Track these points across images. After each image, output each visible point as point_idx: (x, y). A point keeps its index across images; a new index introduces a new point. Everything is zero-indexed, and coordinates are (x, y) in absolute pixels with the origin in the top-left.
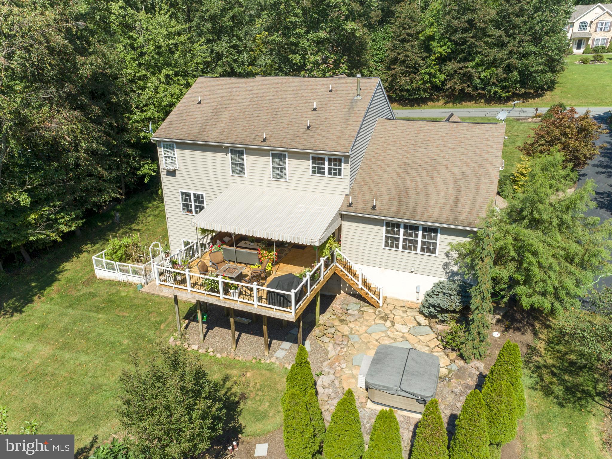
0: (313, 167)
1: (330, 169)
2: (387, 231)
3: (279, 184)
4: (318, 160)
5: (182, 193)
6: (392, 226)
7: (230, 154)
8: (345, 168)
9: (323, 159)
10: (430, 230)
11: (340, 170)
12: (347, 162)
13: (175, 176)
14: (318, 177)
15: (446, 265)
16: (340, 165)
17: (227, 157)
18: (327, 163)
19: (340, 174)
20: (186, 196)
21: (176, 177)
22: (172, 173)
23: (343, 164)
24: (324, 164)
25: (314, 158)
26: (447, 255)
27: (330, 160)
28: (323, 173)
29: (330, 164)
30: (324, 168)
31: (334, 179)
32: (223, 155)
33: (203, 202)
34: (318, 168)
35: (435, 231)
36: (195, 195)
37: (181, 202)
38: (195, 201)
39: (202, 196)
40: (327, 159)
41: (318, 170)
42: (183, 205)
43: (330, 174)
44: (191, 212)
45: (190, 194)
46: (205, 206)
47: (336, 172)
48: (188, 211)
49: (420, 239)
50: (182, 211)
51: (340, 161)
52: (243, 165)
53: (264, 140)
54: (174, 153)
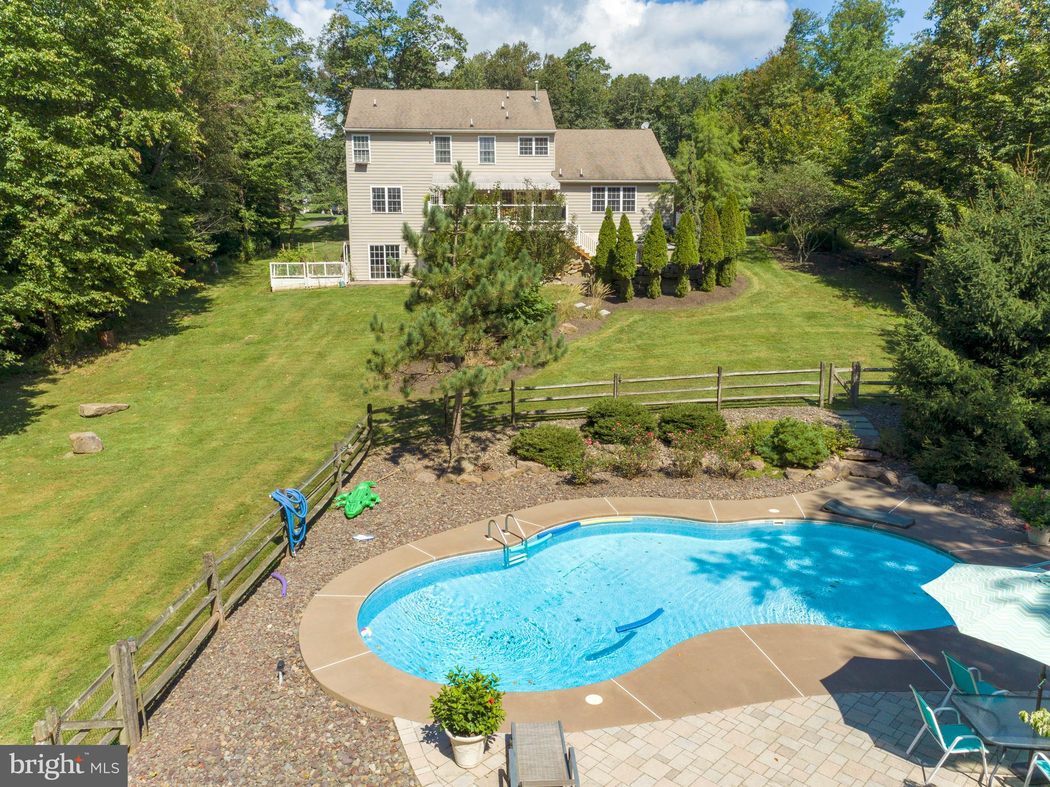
0: (521, 149)
1: (537, 149)
2: (594, 197)
3: (487, 167)
4: (525, 140)
5: (374, 190)
6: (598, 189)
7: (434, 142)
8: (550, 146)
9: (531, 140)
10: (630, 189)
11: (546, 149)
12: (552, 141)
13: (365, 171)
14: (526, 159)
15: (643, 220)
16: (546, 144)
17: (432, 145)
18: (534, 143)
19: (546, 153)
20: (378, 193)
21: (367, 172)
22: (361, 167)
23: (548, 143)
24: (531, 144)
25: (521, 140)
26: (643, 211)
27: (537, 140)
28: (531, 153)
29: (537, 144)
30: (531, 149)
31: (541, 159)
33: (399, 197)
34: (526, 149)
35: (633, 190)
36: (389, 189)
37: (371, 200)
38: (390, 197)
39: (399, 189)
40: (534, 138)
41: (525, 151)
42: (374, 203)
43: (537, 153)
44: (384, 210)
45: (383, 189)
46: (402, 200)
47: (542, 151)
48: (379, 209)
49: (621, 199)
50: (372, 211)
51: (546, 140)
52: (449, 152)
53: (472, 126)
54: (367, 145)
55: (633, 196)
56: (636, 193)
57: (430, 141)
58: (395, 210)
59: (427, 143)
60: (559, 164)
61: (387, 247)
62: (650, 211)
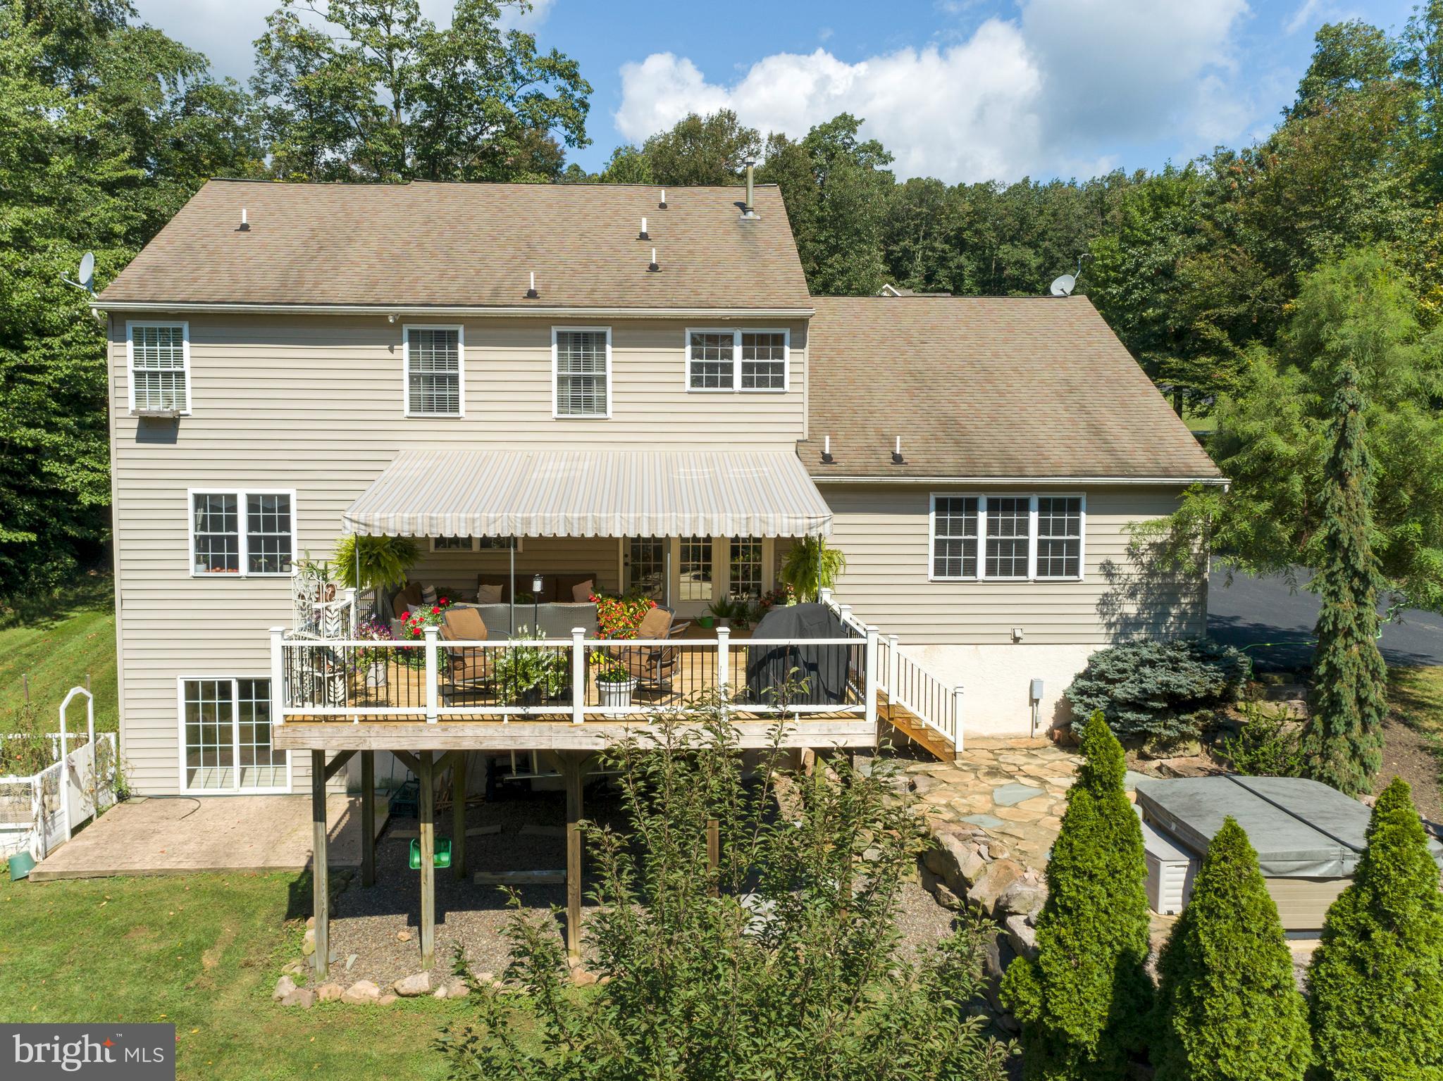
0: (696, 368)
1: (747, 368)
2: (940, 527)
3: (582, 428)
4: (710, 340)
5: (200, 500)
6: (953, 504)
7: (406, 346)
8: (793, 360)
9: (729, 339)
10: (1060, 503)
11: (780, 368)
12: (799, 343)
13: (174, 441)
14: (713, 399)
15: (1106, 602)
16: (780, 355)
17: (396, 355)
18: (738, 351)
19: (779, 382)
20: (214, 513)
21: (179, 444)
22: (160, 430)
23: (787, 349)
24: (729, 355)
25: (696, 340)
26: (1108, 570)
27: (747, 340)
28: (728, 382)
29: (746, 355)
30: (729, 368)
31: (763, 401)
32: (379, 352)
33: (285, 524)
34: (712, 368)
35: (1074, 507)
36: (253, 501)
37: (191, 534)
38: (253, 524)
39: (285, 499)
40: (738, 335)
41: (709, 375)
42: (201, 543)
43: (747, 382)
44: (233, 564)
45: (232, 498)
46: (294, 534)
47: (766, 376)
48: (217, 563)
49: (1033, 537)
50: (194, 569)
51: (778, 340)
52: (454, 380)
53: (532, 294)
54: (179, 357)
55: (1075, 528)
56: (1083, 517)
57: (392, 342)
58: (271, 565)
59: (381, 352)
60: (822, 416)
61: (245, 685)
62: (1131, 571)
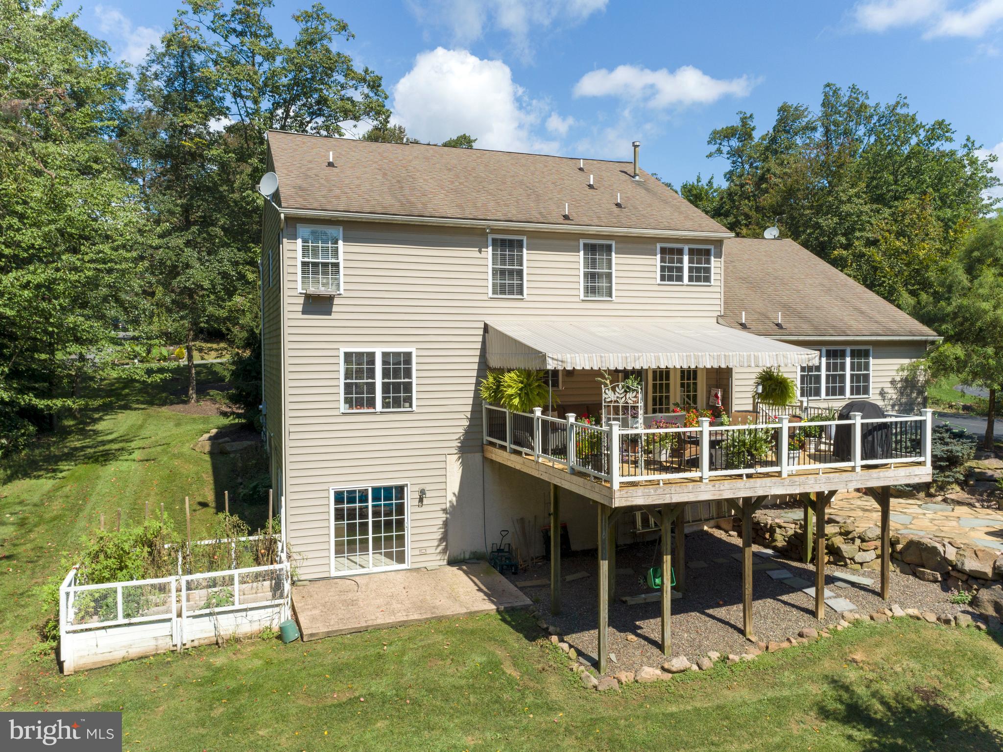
0: (663, 269)
1: (691, 269)
4: (671, 251)
5: (348, 355)
7: (490, 249)
8: (716, 265)
9: (680, 252)
10: (861, 352)
11: (708, 270)
12: (719, 255)
13: (329, 313)
14: (672, 289)
16: (708, 262)
17: (483, 255)
18: (686, 258)
19: (708, 279)
20: (358, 365)
21: (333, 316)
22: (318, 304)
23: (712, 259)
24: (681, 261)
25: (663, 251)
27: (691, 252)
28: (680, 278)
29: (691, 261)
30: (680, 270)
31: (699, 290)
33: (408, 373)
34: (671, 269)
35: (866, 354)
36: (385, 355)
37: (342, 381)
38: (386, 374)
39: (408, 355)
40: (686, 249)
41: (671, 274)
42: (348, 387)
43: (691, 279)
44: (371, 403)
45: (372, 355)
46: (414, 381)
47: (701, 275)
48: (359, 403)
49: (848, 372)
50: (343, 407)
51: (707, 253)
52: (520, 273)
53: (566, 217)
54: (336, 252)
55: (867, 367)
56: (872, 361)
57: (480, 246)
58: (397, 403)
59: (473, 252)
61: (376, 490)
62: (892, 393)
